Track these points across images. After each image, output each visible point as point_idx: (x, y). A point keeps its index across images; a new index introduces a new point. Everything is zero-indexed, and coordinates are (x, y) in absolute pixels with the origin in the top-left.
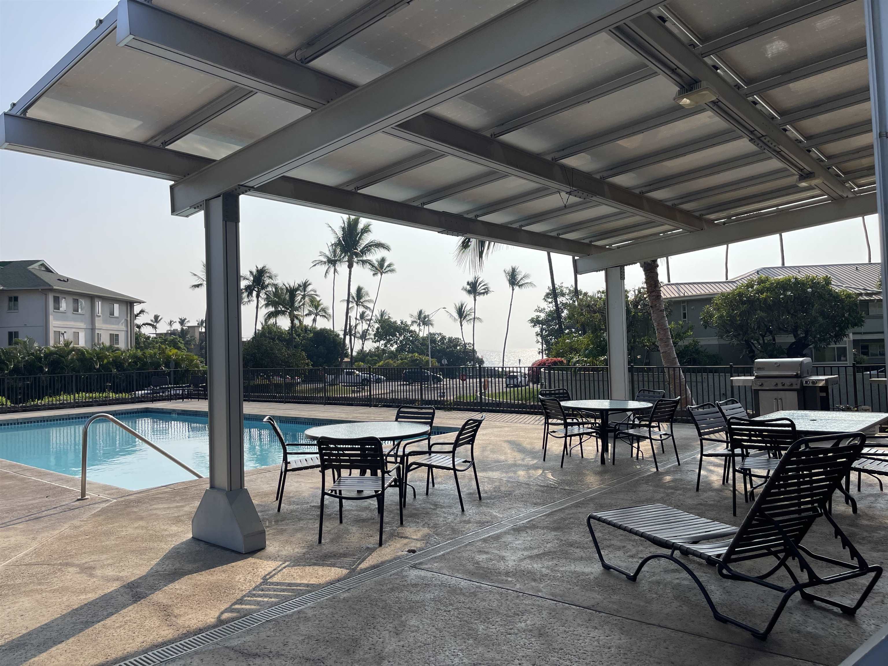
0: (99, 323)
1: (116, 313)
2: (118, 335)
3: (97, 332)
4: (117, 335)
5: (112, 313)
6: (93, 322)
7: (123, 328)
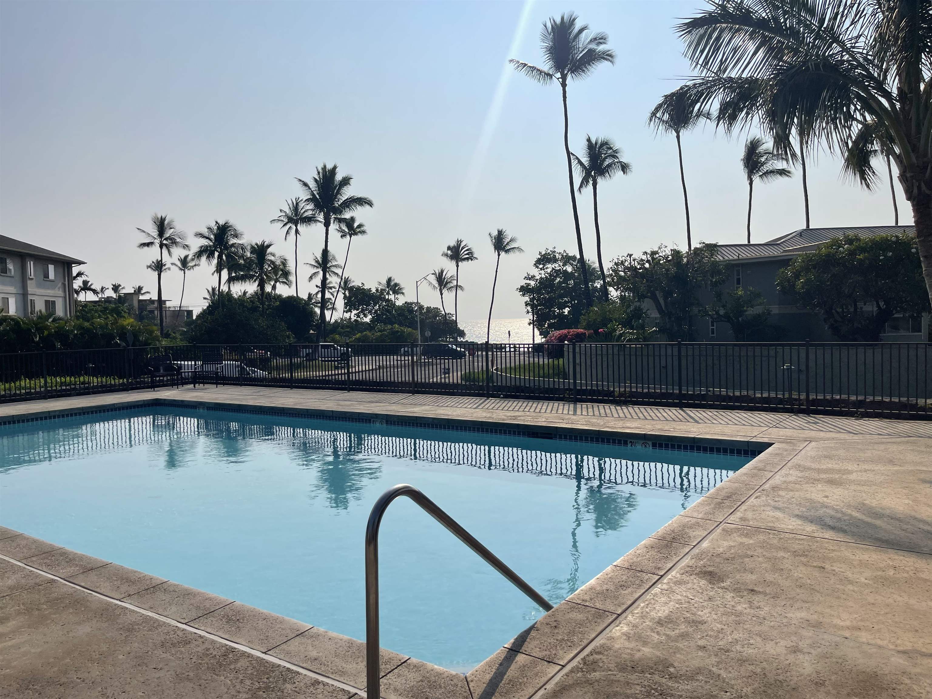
0: (32, 288)
1: (52, 276)
2: (55, 301)
3: (30, 297)
4: (54, 303)
5: (46, 276)
6: (24, 287)
7: (60, 293)
